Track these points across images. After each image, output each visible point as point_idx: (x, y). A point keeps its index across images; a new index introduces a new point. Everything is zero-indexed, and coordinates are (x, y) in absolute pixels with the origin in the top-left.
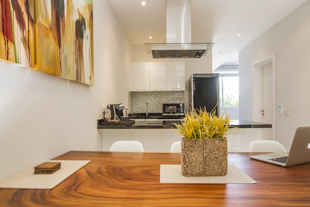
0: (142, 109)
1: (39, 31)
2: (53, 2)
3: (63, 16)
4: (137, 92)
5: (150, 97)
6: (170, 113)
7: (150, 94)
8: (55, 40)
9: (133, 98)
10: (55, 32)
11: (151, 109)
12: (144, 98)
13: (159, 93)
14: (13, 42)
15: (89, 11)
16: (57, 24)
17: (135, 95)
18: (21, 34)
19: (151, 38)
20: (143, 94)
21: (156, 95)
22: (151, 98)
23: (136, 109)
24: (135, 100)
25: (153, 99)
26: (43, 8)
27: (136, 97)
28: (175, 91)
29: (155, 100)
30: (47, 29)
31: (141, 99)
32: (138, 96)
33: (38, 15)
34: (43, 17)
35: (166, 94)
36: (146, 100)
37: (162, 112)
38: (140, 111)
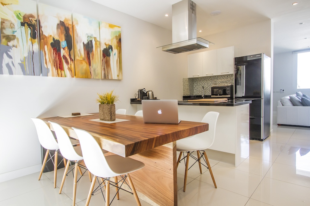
0: (201, 92)
1: (77, 63)
2: (85, 48)
3: (92, 51)
4: (198, 78)
5: (207, 81)
6: (217, 95)
7: (208, 79)
8: (87, 63)
9: (194, 83)
10: (86, 60)
11: (208, 92)
12: (203, 83)
13: (215, 78)
14: (64, 70)
15: (116, 40)
16: (88, 56)
17: (195, 80)
18: (67, 67)
19: (200, 31)
20: (202, 79)
21: (212, 79)
22: (209, 82)
23: (196, 92)
24: (195, 84)
25: (210, 83)
26: (79, 53)
27: (196, 82)
28: (227, 75)
29: (211, 83)
30: (81, 60)
31: (201, 83)
32: (198, 81)
33: (76, 57)
34: (79, 56)
35: (221, 78)
36: (204, 84)
37: (211, 95)
38: (199, 94)
